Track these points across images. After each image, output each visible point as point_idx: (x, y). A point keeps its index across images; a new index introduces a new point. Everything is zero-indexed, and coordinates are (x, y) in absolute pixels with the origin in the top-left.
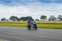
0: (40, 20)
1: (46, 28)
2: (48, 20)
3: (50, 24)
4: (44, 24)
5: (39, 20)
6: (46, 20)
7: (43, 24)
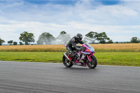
0: (18, 43)
1: (33, 60)
2: (36, 43)
3: (41, 51)
4: (28, 51)
5: (15, 44)
6: (32, 43)
7: (24, 51)
